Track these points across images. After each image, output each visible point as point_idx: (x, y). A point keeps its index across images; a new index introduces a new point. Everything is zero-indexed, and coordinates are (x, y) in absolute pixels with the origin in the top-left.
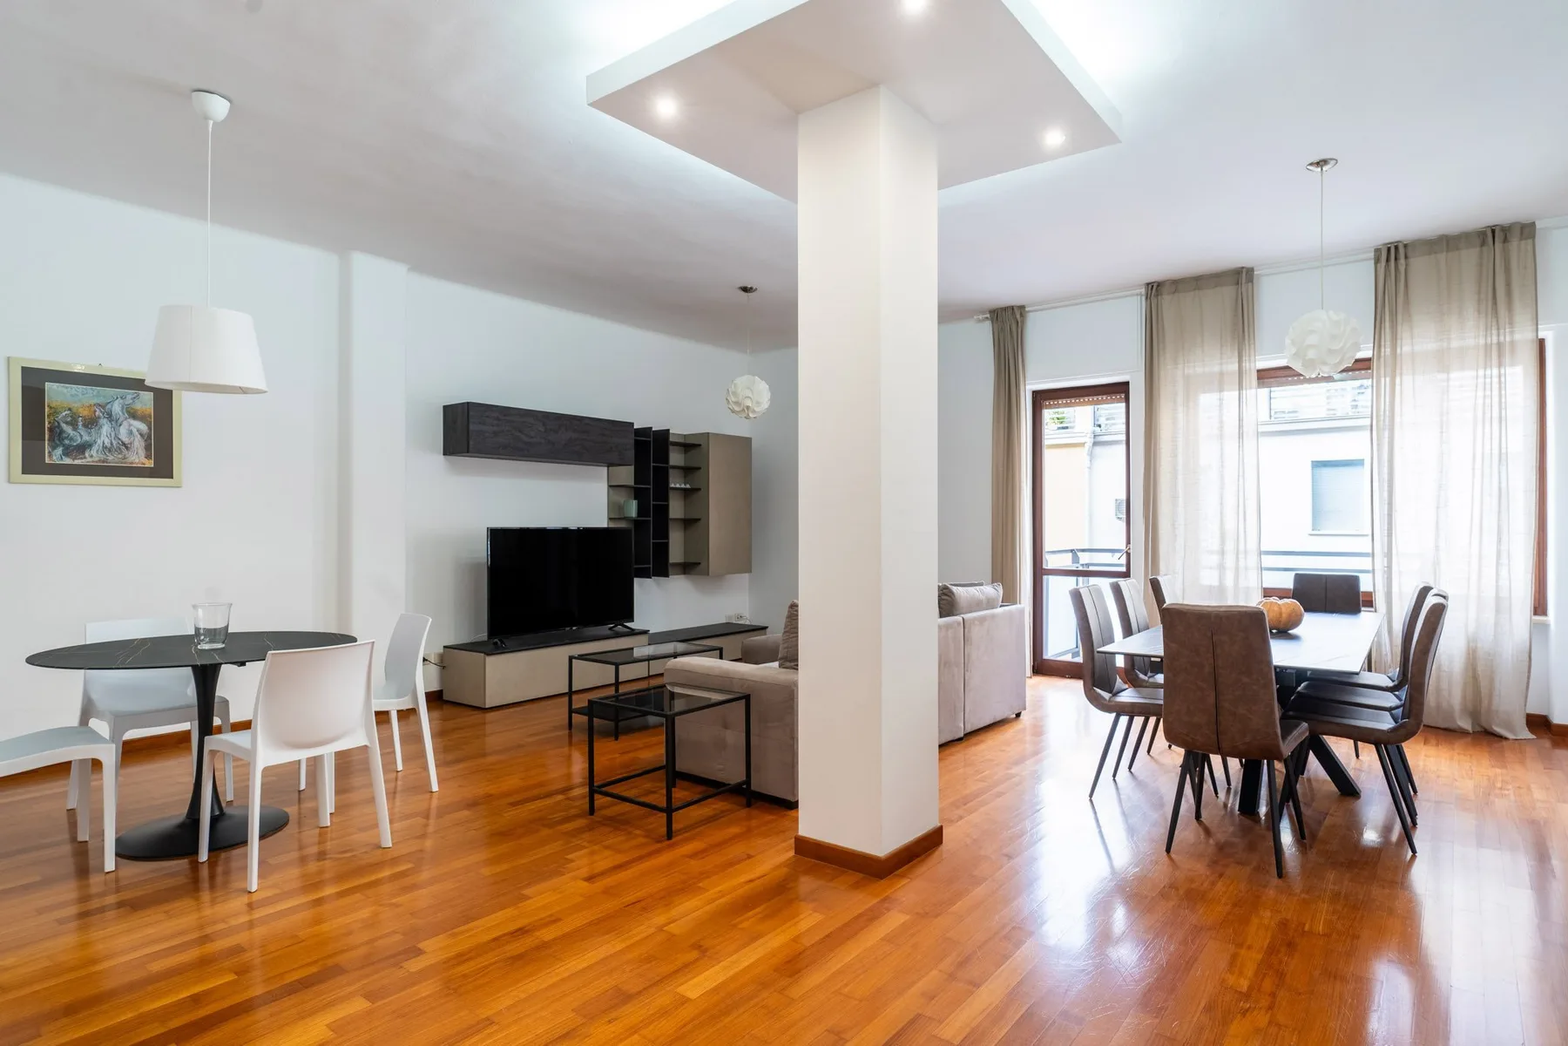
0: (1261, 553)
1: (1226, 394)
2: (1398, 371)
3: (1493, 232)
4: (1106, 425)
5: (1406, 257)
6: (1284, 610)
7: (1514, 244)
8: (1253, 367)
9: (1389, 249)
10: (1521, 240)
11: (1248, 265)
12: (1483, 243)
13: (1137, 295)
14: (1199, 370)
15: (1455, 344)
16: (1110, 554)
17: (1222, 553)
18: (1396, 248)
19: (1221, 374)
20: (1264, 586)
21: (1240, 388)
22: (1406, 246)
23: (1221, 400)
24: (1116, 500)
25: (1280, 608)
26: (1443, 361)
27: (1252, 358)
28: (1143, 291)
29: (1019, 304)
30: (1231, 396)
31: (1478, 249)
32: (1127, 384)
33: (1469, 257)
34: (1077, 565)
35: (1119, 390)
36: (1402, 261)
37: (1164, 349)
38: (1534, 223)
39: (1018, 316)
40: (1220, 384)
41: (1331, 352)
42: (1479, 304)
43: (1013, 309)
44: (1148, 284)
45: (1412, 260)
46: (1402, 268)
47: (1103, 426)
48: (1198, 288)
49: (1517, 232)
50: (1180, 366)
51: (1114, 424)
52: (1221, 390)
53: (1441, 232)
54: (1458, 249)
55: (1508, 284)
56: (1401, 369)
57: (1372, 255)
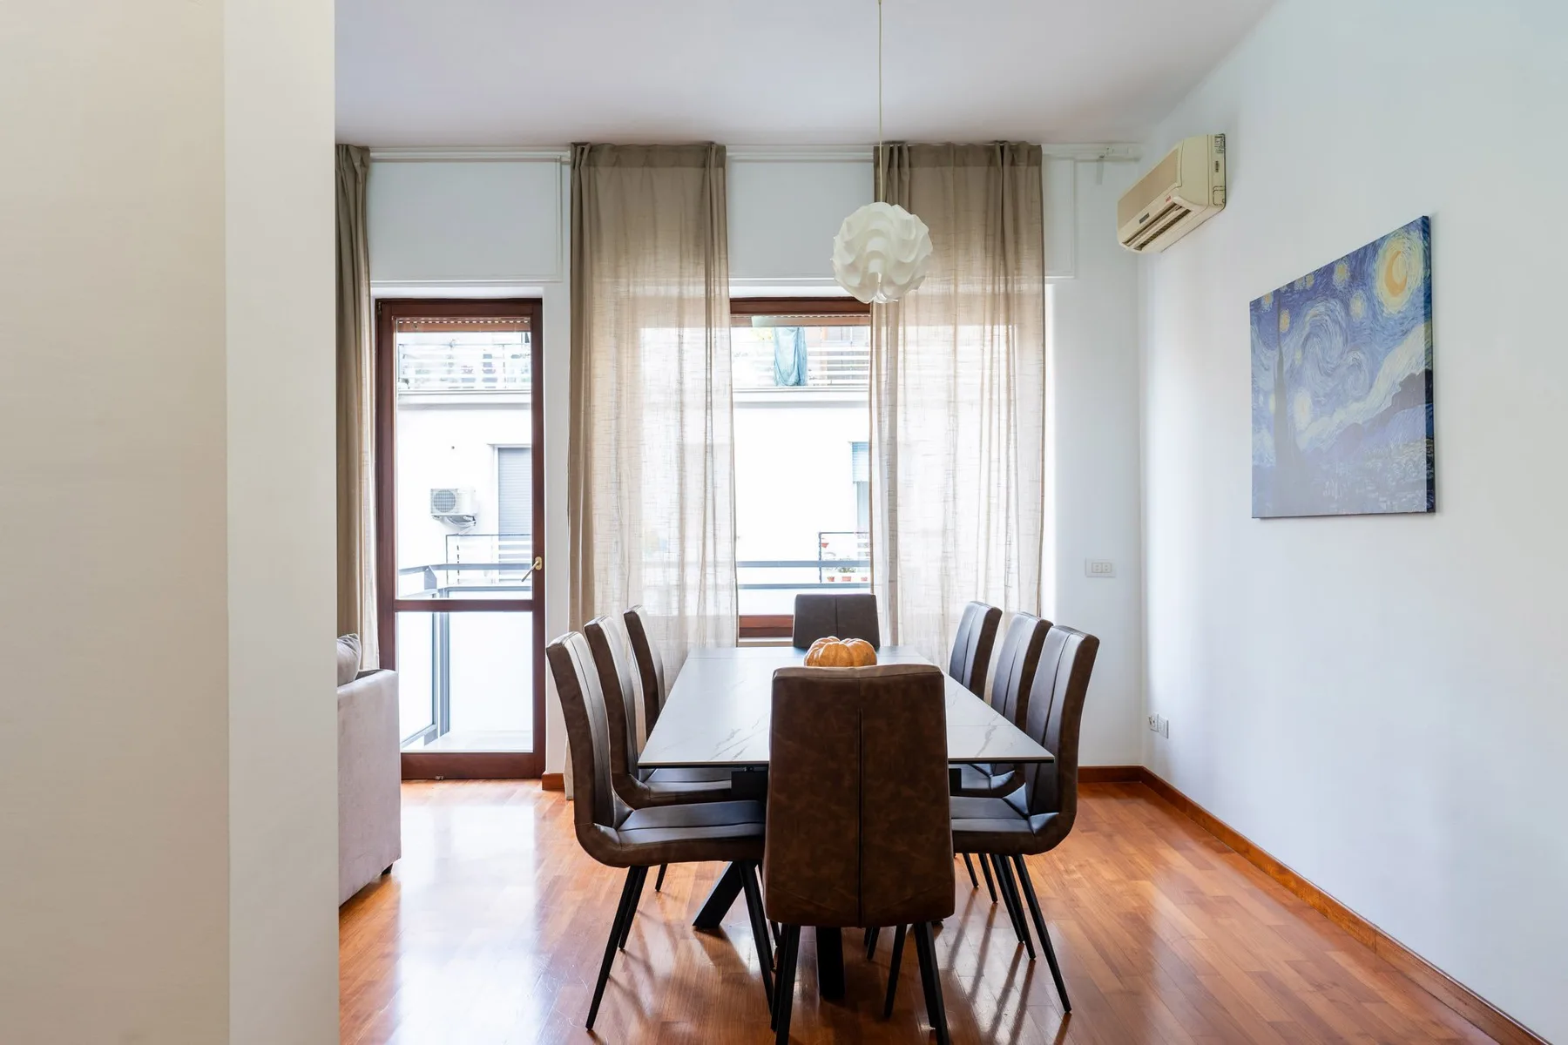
0: (735, 565)
1: (687, 332)
2: (901, 317)
3: (1002, 149)
4: (416, 380)
5: (910, 166)
6: (855, 654)
7: (1022, 167)
8: (724, 293)
9: (892, 150)
10: (1028, 165)
11: (718, 140)
12: (991, 162)
13: (556, 160)
14: (650, 290)
15: (962, 289)
16: (481, 572)
17: (682, 565)
18: (900, 150)
19: (681, 299)
20: (740, 614)
21: (709, 324)
22: (909, 149)
23: (680, 336)
24: (432, 490)
25: (850, 654)
26: (950, 309)
27: (724, 279)
28: (567, 155)
29: (363, 143)
30: (694, 335)
31: (985, 168)
32: (537, 302)
33: (976, 175)
34: (434, 591)
35: (526, 311)
36: (906, 169)
37: (599, 251)
38: (1040, 146)
39: (357, 164)
40: (677, 312)
41: (900, 265)
42: (985, 240)
43: (347, 149)
44: (575, 145)
45: (916, 170)
46: (906, 179)
47: (411, 381)
48: (649, 164)
49: (1024, 154)
50: (623, 281)
51: (428, 380)
52: (680, 325)
53: (948, 139)
54: (964, 165)
55: (1016, 220)
56: (904, 314)
57: (871, 155)
